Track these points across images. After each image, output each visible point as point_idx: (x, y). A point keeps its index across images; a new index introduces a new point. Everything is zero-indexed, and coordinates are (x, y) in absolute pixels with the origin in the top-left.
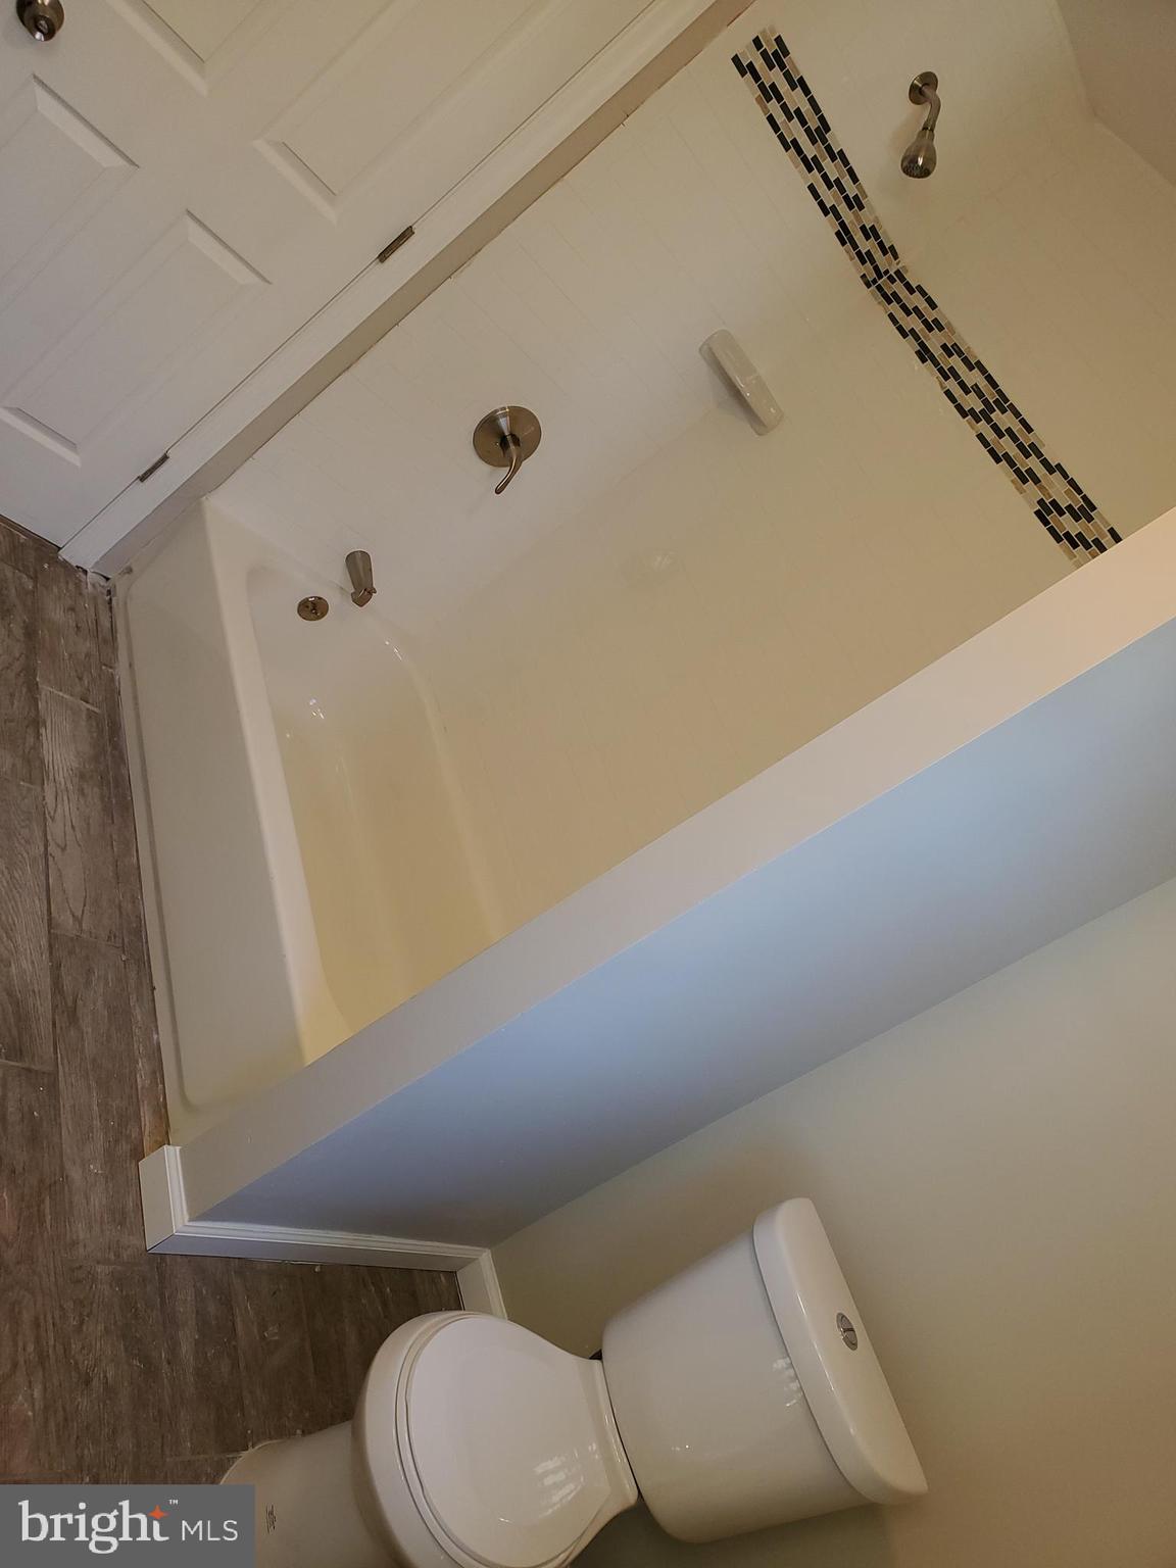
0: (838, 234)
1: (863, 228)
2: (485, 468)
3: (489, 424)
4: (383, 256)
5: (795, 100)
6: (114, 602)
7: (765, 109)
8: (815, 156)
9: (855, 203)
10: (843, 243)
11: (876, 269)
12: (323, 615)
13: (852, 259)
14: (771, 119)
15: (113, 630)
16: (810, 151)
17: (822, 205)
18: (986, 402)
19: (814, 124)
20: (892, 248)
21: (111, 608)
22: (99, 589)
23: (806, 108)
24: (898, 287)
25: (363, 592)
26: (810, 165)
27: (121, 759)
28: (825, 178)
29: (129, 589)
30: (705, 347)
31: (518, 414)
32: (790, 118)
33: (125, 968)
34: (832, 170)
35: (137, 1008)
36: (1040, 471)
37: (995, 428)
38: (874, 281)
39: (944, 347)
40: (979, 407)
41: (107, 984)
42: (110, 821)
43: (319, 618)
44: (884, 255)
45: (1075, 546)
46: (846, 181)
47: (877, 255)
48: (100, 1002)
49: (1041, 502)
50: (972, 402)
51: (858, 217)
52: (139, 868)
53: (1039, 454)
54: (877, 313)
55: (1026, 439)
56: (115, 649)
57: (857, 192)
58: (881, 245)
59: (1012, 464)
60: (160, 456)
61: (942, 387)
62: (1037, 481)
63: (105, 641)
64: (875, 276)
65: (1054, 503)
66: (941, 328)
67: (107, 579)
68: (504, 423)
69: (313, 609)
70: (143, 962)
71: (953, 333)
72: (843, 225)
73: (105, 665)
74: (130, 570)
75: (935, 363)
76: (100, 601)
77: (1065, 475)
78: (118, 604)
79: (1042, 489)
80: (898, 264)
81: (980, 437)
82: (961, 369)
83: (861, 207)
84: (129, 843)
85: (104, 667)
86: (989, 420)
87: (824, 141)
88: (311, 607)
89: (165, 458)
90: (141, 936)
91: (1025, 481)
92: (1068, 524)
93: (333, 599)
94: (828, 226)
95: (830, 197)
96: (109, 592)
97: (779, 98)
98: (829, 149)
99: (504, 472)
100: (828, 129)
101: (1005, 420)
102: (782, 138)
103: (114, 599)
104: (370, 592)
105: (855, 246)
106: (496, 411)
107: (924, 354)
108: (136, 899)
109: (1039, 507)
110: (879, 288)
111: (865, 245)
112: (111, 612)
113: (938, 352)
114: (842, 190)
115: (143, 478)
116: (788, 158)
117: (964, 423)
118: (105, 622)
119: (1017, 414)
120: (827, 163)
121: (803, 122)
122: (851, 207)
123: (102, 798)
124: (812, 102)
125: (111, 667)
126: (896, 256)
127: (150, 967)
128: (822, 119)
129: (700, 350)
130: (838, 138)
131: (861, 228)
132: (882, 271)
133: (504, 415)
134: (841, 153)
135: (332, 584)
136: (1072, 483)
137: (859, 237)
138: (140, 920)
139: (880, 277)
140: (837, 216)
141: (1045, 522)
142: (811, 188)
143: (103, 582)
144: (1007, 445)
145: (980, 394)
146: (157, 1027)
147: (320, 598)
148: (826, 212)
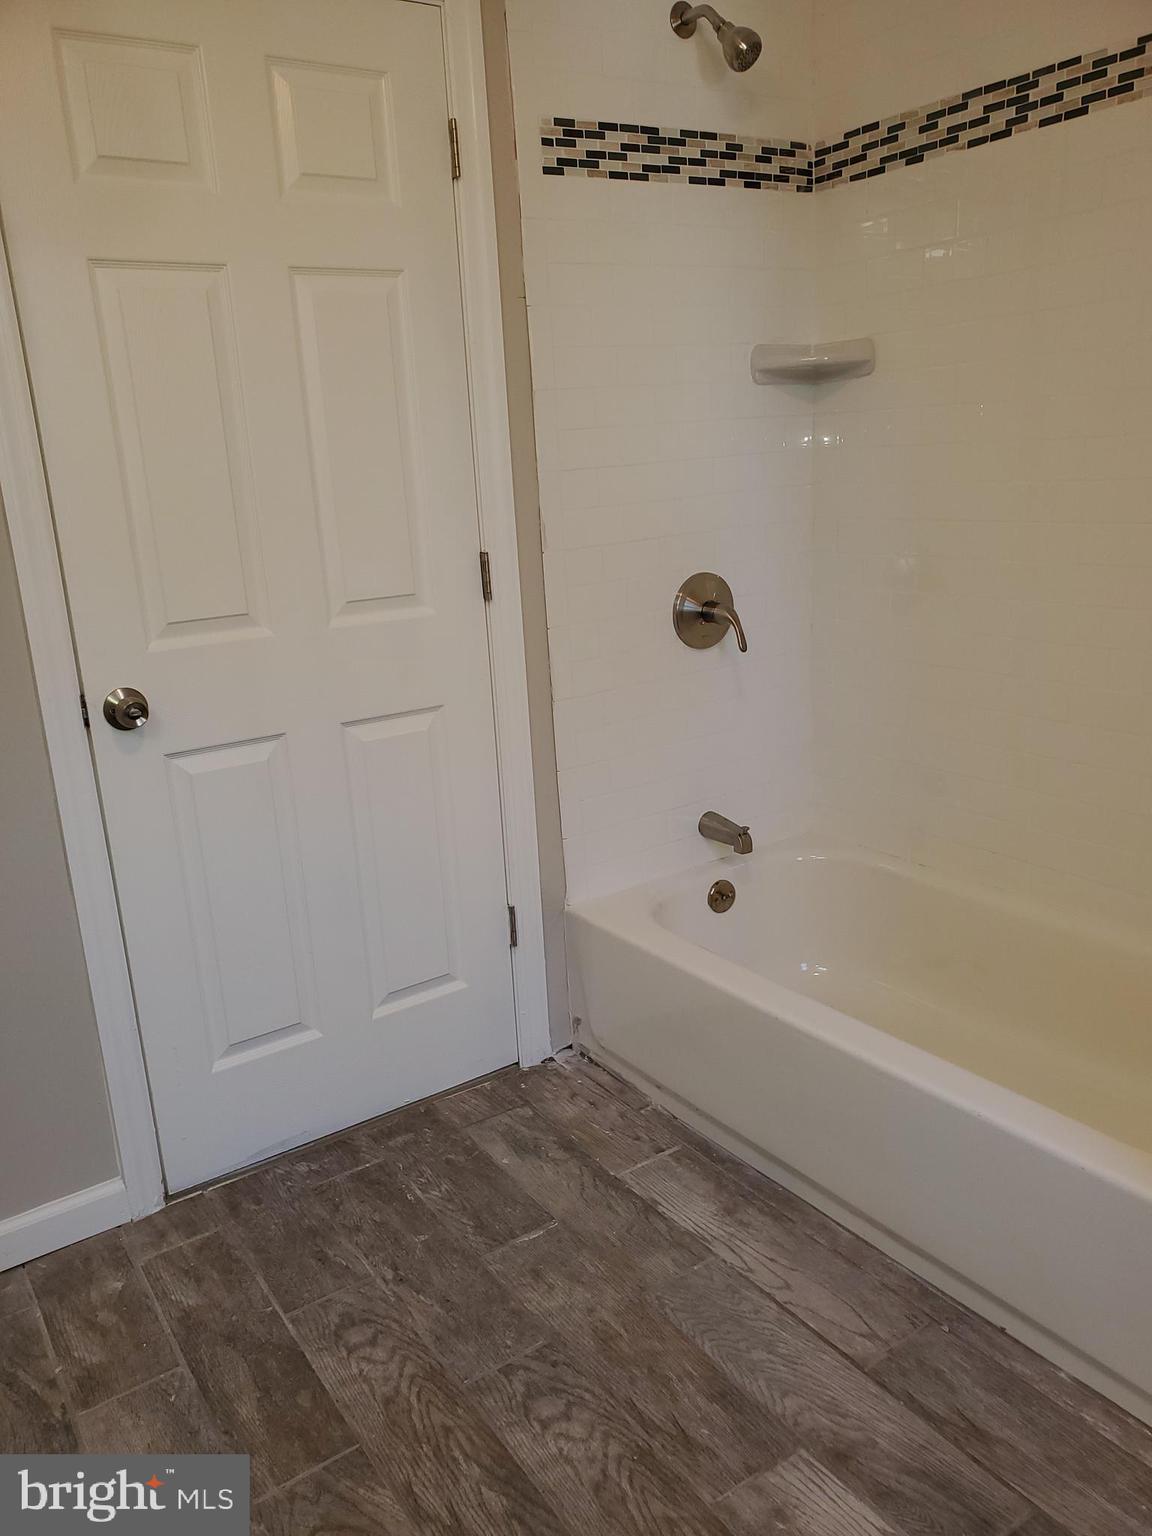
0: (747, 185)
1: (759, 159)
2: (714, 651)
3: (682, 620)
4: (487, 595)
5: (613, 141)
6: (593, 1057)
7: (602, 174)
8: (670, 158)
9: (733, 151)
10: (757, 186)
11: (801, 172)
12: (733, 892)
13: (776, 188)
14: (614, 175)
15: (616, 1077)
16: (661, 159)
17: (713, 182)
18: (1011, 103)
19: (642, 140)
20: (793, 145)
21: (596, 1064)
22: (573, 1060)
23: (626, 138)
24: (831, 159)
25: (740, 840)
26: (672, 169)
27: (737, 1166)
28: (693, 162)
29: (593, 1035)
30: (757, 374)
31: (691, 587)
32: (623, 157)
33: (958, 1337)
34: (690, 151)
35: (1013, 1363)
36: (1132, 64)
37: (1046, 101)
38: (810, 182)
39: (922, 130)
40: (1011, 112)
41: (965, 1370)
42: (791, 1224)
43: (733, 897)
44: (794, 156)
46: (710, 145)
47: (790, 162)
48: (981, 1393)
50: (1000, 118)
51: (747, 157)
52: (857, 1237)
53: (1112, 59)
54: (842, 192)
55: (1085, 68)
56: (634, 1089)
57: (725, 142)
58: (784, 153)
59: (1100, 96)
60: (507, 913)
61: (961, 148)
62: (1140, 73)
63: (621, 1092)
64: (806, 178)
66: (902, 126)
67: (570, 1047)
68: (690, 606)
69: (722, 897)
70: (962, 1316)
71: (916, 113)
72: (742, 175)
73: (641, 1108)
74: (577, 1021)
75: (931, 146)
76: (584, 1068)
78: (597, 1055)
80: (810, 149)
81: (1044, 123)
82: (958, 118)
83: (739, 148)
84: (825, 1224)
85: (642, 1112)
86: (1034, 105)
87: (663, 141)
88: (717, 896)
89: (512, 910)
90: (934, 1294)
91: (1130, 87)
93: (725, 873)
94: (734, 189)
95: (711, 170)
96: (582, 1055)
97: (602, 155)
98: (673, 142)
99: (731, 636)
100: (655, 131)
101: (1046, 87)
102: (635, 177)
103: (591, 1055)
104: (744, 832)
105: (767, 177)
106: (675, 605)
107: (913, 157)
108: (889, 1266)
110: (819, 180)
111: (772, 169)
112: (599, 1066)
113: (924, 139)
114: (713, 154)
115: (514, 943)
116: (655, 185)
117: (1015, 136)
118: (605, 1078)
119: (1050, 69)
120: (683, 152)
121: (635, 148)
122: (733, 157)
123: (761, 1211)
124: (626, 128)
125: (648, 1106)
126: (802, 146)
127: (975, 1313)
128: (645, 130)
129: (755, 381)
130: (670, 127)
131: (756, 161)
132: (806, 168)
133: (683, 600)
134: (683, 132)
135: (713, 863)
137: (763, 168)
138: (912, 1279)
139: (809, 173)
140: (732, 174)
142: (693, 180)
143: (570, 1053)
144: (1074, 96)
145: (999, 106)
146: (1054, 1366)
147: (717, 883)
148: (721, 183)
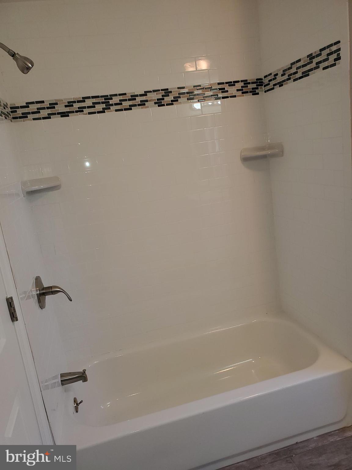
18: (103, 103)
35: (311, 446)
36: (144, 98)
37: (116, 104)
38: (11, 118)
39: (66, 106)
40: (104, 106)
45: (177, 101)
49: (155, 103)
50: (99, 107)
53: (137, 96)
55: (128, 97)
59: (135, 105)
61: (85, 114)
62: (147, 101)
65: (158, 100)
66: (56, 104)
71: (62, 100)
75: (72, 112)
77: (150, 92)
79: (150, 101)
80: (8, 106)
81: (116, 111)
82: (82, 104)
86: (112, 105)
91: (144, 104)
92: (168, 99)
101: (116, 100)
107: (64, 114)
109: (157, 105)
110: (16, 118)
113: (68, 109)
117: (107, 113)
119: (116, 95)
136: (154, 91)
139: (10, 115)
141: (164, 105)
144: (126, 104)
145: (98, 103)
146: (311, 439)
